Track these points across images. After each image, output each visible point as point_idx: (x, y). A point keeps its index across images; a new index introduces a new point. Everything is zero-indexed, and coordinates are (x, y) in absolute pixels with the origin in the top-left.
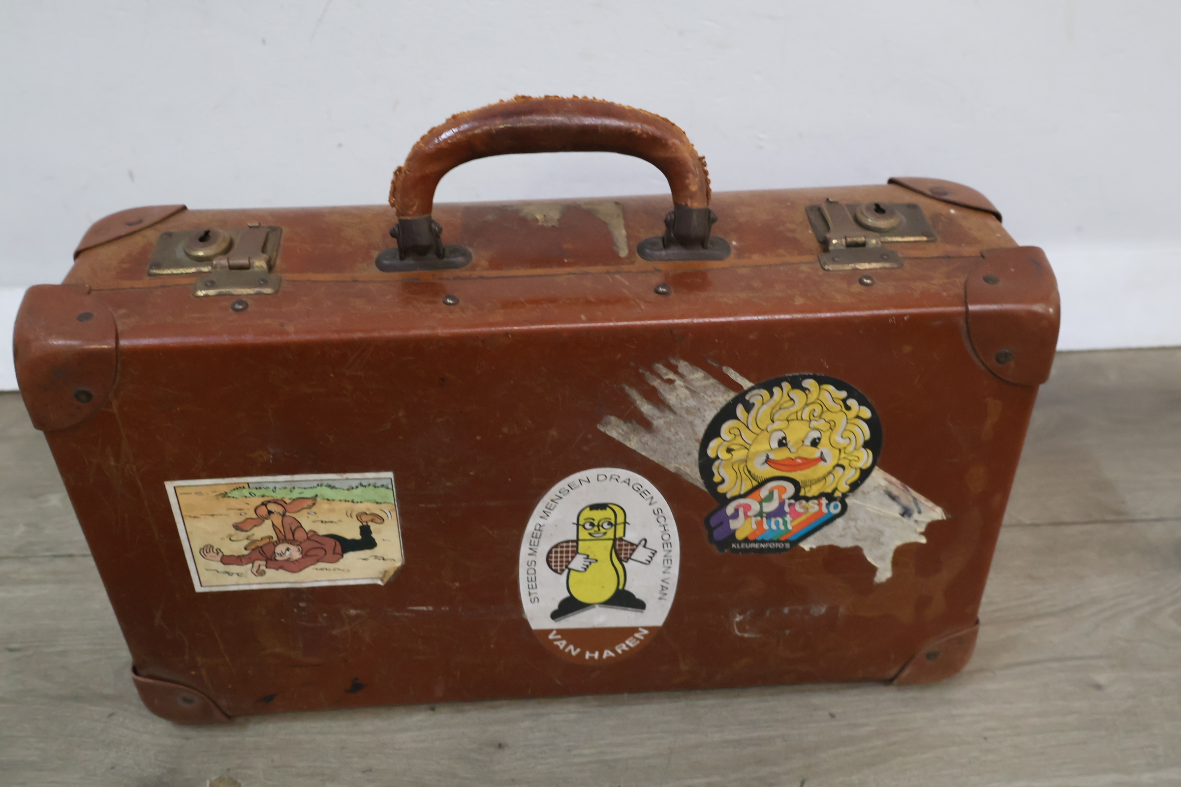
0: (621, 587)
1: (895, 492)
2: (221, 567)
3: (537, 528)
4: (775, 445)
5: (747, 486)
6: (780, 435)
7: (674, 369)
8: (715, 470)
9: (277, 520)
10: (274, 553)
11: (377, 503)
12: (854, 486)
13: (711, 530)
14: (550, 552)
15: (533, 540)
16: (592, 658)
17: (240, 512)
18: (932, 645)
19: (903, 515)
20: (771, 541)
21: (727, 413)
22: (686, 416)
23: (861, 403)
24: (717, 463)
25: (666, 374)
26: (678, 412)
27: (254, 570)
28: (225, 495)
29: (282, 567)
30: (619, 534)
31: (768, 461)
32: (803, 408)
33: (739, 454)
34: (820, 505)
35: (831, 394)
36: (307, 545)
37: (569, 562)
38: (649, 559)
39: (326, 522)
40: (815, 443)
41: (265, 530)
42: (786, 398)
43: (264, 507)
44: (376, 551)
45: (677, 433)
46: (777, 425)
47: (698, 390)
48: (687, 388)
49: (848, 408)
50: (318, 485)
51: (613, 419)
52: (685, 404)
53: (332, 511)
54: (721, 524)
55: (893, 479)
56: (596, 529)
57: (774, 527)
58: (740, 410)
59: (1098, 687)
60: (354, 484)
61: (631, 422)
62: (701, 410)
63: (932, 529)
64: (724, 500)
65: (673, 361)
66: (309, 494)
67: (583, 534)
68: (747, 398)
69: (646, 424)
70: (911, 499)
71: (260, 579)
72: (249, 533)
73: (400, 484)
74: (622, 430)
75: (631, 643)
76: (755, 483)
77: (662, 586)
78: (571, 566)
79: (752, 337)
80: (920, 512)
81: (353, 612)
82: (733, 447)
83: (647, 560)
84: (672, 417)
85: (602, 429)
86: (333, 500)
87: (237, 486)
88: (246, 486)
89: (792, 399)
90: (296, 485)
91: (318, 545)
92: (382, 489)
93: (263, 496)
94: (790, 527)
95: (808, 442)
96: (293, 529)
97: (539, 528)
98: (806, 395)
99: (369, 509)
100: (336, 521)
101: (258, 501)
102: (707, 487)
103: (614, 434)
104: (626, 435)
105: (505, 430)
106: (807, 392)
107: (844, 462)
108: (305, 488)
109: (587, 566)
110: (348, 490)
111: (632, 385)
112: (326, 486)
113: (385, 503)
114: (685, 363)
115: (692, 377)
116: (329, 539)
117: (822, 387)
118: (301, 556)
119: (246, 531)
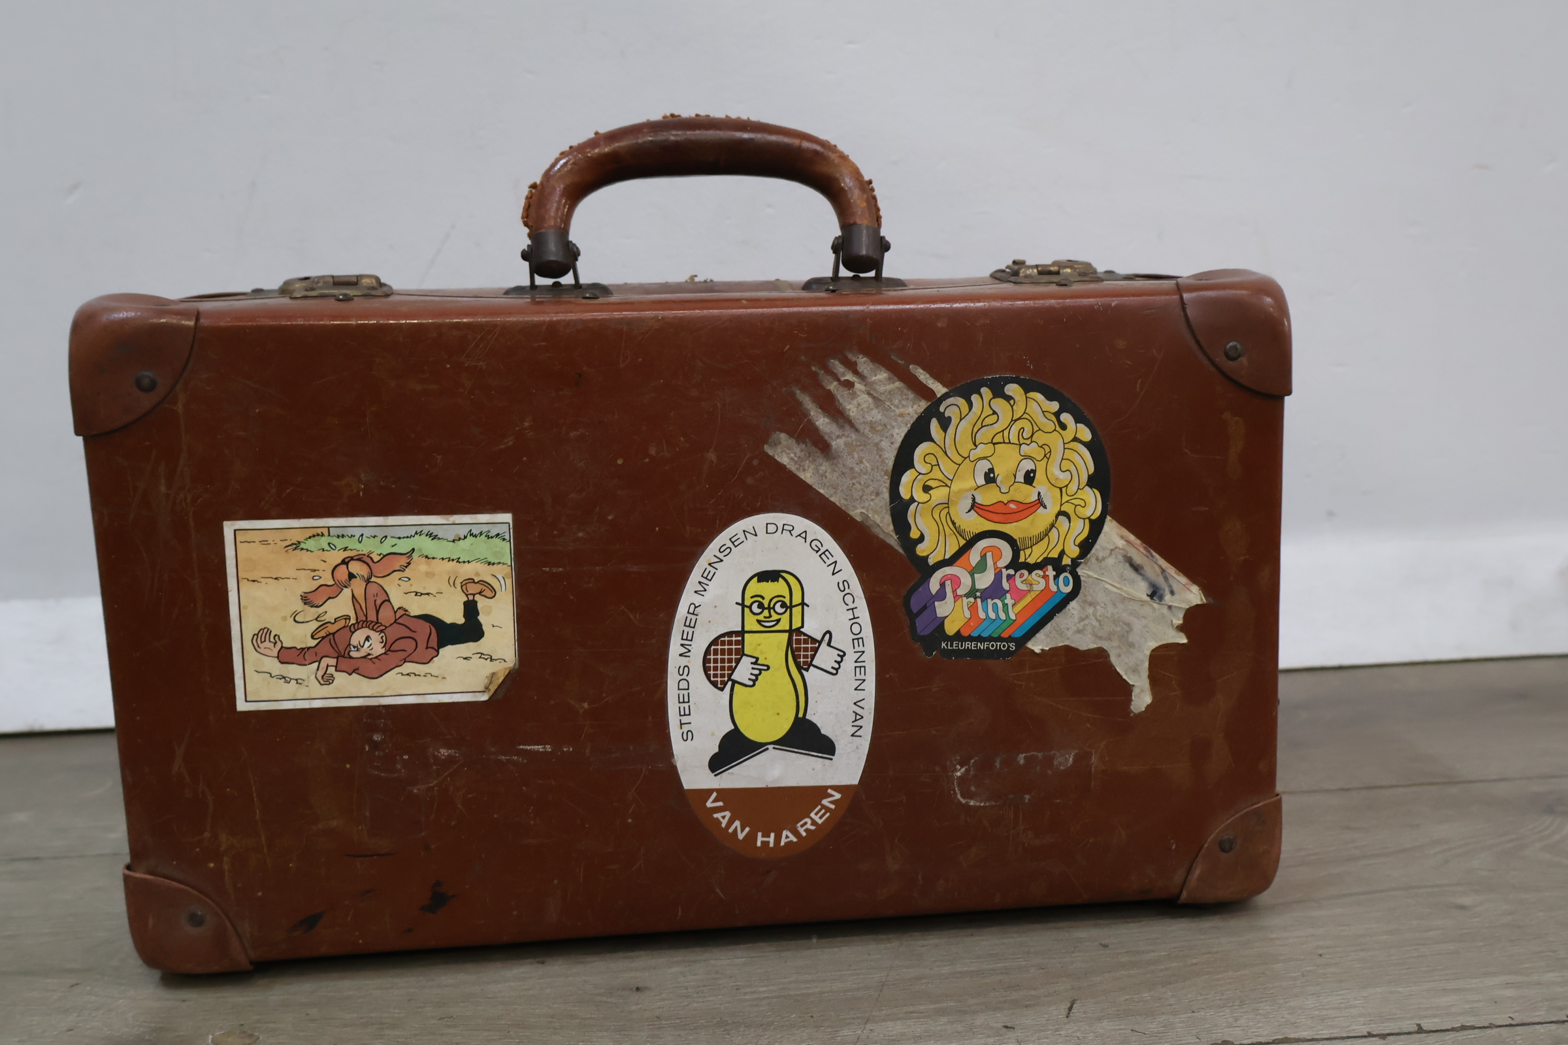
0: (801, 715)
1: (1138, 559)
3: (691, 611)
4: (981, 481)
5: (952, 549)
6: (985, 466)
7: (852, 367)
8: (910, 520)
9: (358, 586)
10: (349, 645)
11: (489, 564)
13: (913, 617)
14: (707, 652)
15: (687, 629)
16: (765, 844)
17: (314, 574)
19: (1152, 596)
20: (990, 639)
22: (870, 435)
23: (1077, 419)
24: (913, 507)
25: (844, 375)
26: (861, 428)
27: (320, 673)
28: (296, 546)
29: (355, 671)
30: (796, 624)
31: (974, 506)
32: (1010, 426)
33: (939, 494)
34: (1045, 577)
35: (1040, 406)
36: (394, 631)
37: (733, 670)
38: (836, 666)
39: (422, 594)
40: (1029, 478)
41: (340, 607)
42: (988, 411)
43: (345, 566)
44: (483, 645)
45: (861, 462)
46: (982, 450)
47: (883, 398)
48: (869, 394)
49: (1063, 427)
50: (416, 533)
51: (783, 436)
52: (869, 418)
53: (430, 575)
54: (925, 608)
55: (1132, 537)
56: (766, 613)
57: (992, 615)
58: (934, 425)
59: (1462, 907)
60: (463, 531)
61: (805, 442)
62: (888, 426)
63: (1193, 619)
64: (926, 569)
65: (851, 356)
66: (403, 547)
67: (751, 623)
68: (942, 409)
69: (822, 446)
70: (1159, 570)
71: (327, 690)
72: (321, 610)
73: (520, 530)
74: (795, 454)
75: (817, 817)
76: (963, 542)
77: (856, 714)
78: (735, 676)
79: (939, 325)
80: (1172, 593)
82: (930, 483)
83: (832, 668)
84: (854, 436)
85: (770, 453)
86: (433, 558)
87: (315, 531)
88: (325, 531)
89: (994, 413)
90: (390, 532)
91: (408, 633)
92: (497, 541)
93: (345, 549)
94: (1013, 617)
95: (1020, 478)
96: (378, 603)
97: (694, 610)
98: (1012, 407)
99: (477, 574)
100: (434, 593)
101: (339, 556)
102: (903, 547)
103: (784, 460)
104: (799, 462)
105: (652, 451)
106: (1012, 402)
107: (1067, 508)
108: (399, 538)
109: (757, 676)
110: (454, 541)
111: (804, 389)
112: (427, 535)
113: (499, 563)
114: (865, 359)
115: (874, 378)
116: (422, 622)
117: (1028, 395)
118: (383, 651)
119: (317, 607)
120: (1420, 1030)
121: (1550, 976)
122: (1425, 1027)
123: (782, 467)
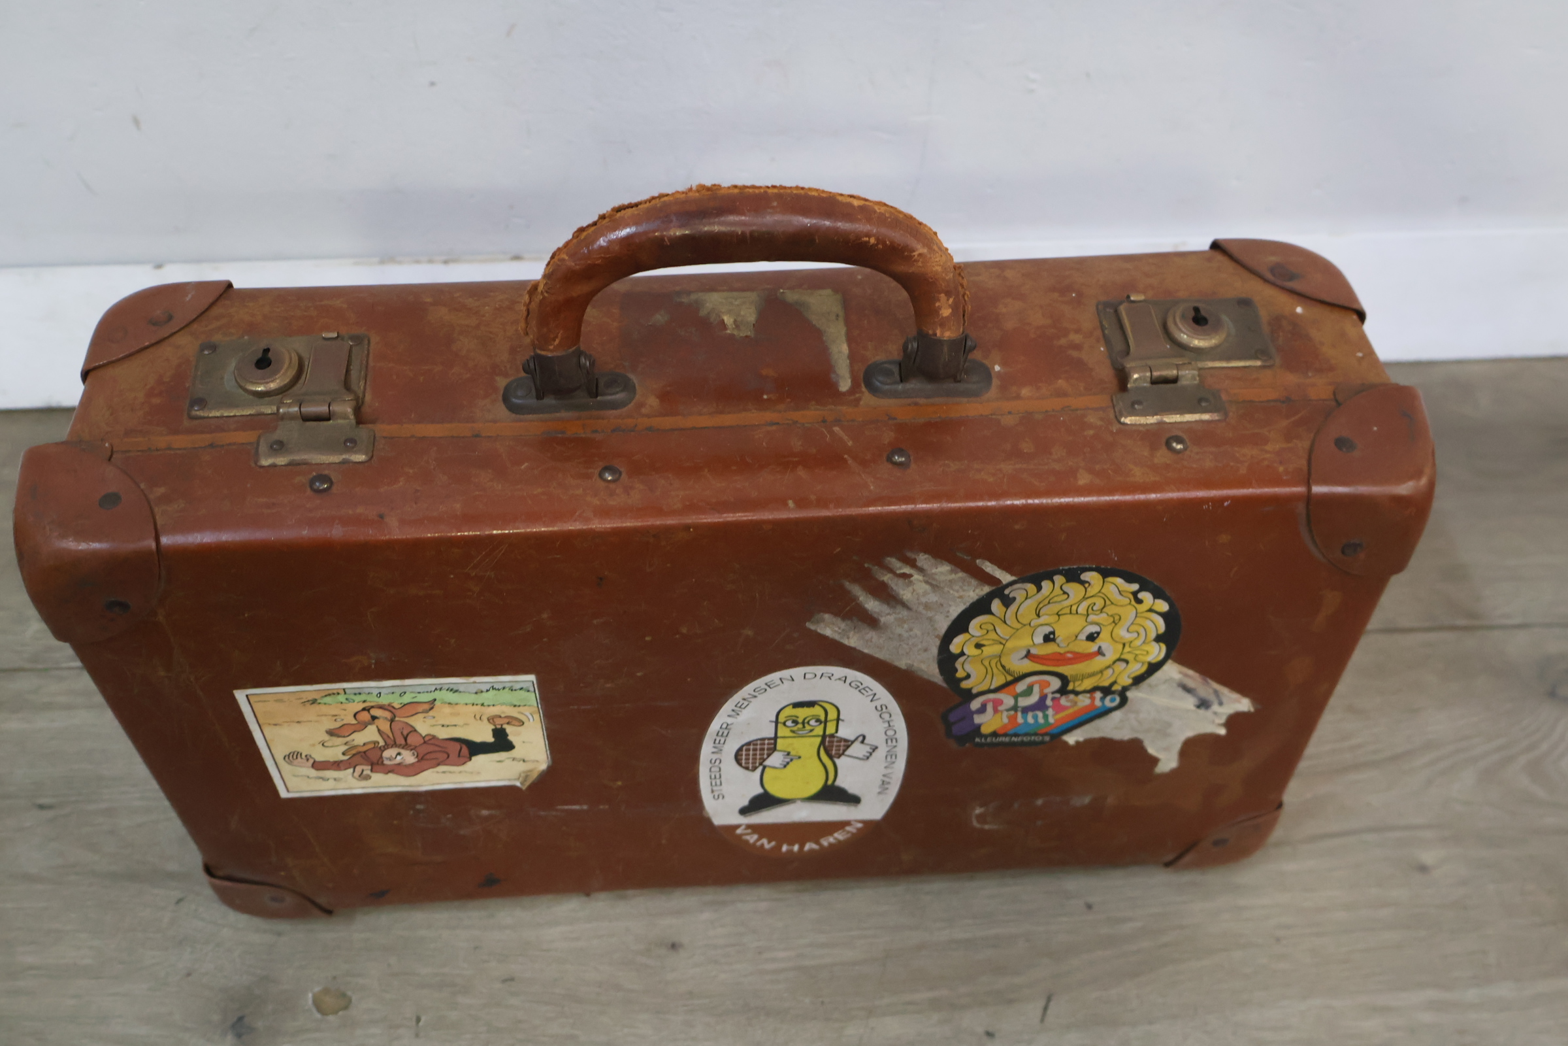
0: (830, 782)
1: (1190, 684)
2: (313, 773)
3: (724, 727)
4: (1039, 639)
5: (999, 680)
6: (1047, 630)
7: (912, 563)
8: (958, 666)
9: (385, 727)
10: (382, 757)
11: (515, 706)
12: (1138, 680)
13: (948, 726)
14: (740, 749)
15: (719, 738)
16: (790, 851)
17: (335, 718)
18: (1222, 832)
19: (1198, 707)
20: (1026, 734)
22: (924, 612)
23: (1156, 596)
24: (962, 659)
25: (900, 568)
26: (914, 607)
27: (357, 774)
28: (314, 701)
29: (389, 772)
30: (831, 729)
31: (1028, 656)
32: (1080, 602)
33: (990, 650)
34: (1092, 698)
35: (1117, 587)
36: (424, 750)
37: (764, 760)
38: (868, 755)
39: (448, 726)
40: (1092, 638)
42: (1057, 591)
43: (366, 712)
45: (911, 630)
46: (1042, 620)
47: (942, 584)
48: (927, 582)
49: (1139, 601)
50: (436, 689)
51: (827, 616)
52: (923, 600)
53: (456, 714)
54: (963, 719)
55: (1191, 672)
56: (800, 726)
57: (1031, 721)
58: (996, 605)
59: (1423, 869)
60: (484, 688)
61: (851, 619)
62: (944, 605)
63: (1234, 721)
64: (969, 695)
65: (910, 555)
66: (424, 698)
67: (784, 732)
68: (1006, 592)
69: (872, 622)
70: (1211, 691)
71: (364, 783)
72: (348, 739)
73: (545, 687)
74: (840, 628)
75: (839, 836)
76: (1010, 678)
77: (883, 781)
78: (767, 763)
80: (1220, 704)
81: (485, 812)
82: (984, 642)
83: (864, 756)
84: (905, 613)
85: (813, 627)
86: (457, 704)
87: (330, 692)
88: (342, 692)
89: (1065, 593)
90: (408, 690)
91: (438, 749)
92: (522, 692)
93: (364, 701)
94: (1052, 721)
95: (1083, 636)
96: (405, 733)
97: (726, 726)
98: (1086, 589)
99: (503, 712)
100: (460, 724)
102: (947, 683)
103: (828, 632)
104: (844, 633)
105: (684, 630)
106: (1087, 585)
107: (1128, 657)
108: (419, 693)
109: (788, 763)
110: (476, 693)
111: (854, 580)
112: (447, 690)
113: (525, 705)
114: (926, 556)
115: (934, 571)
116: (452, 743)
117: (1106, 580)
118: (416, 760)
119: (344, 737)
123: (825, 638)
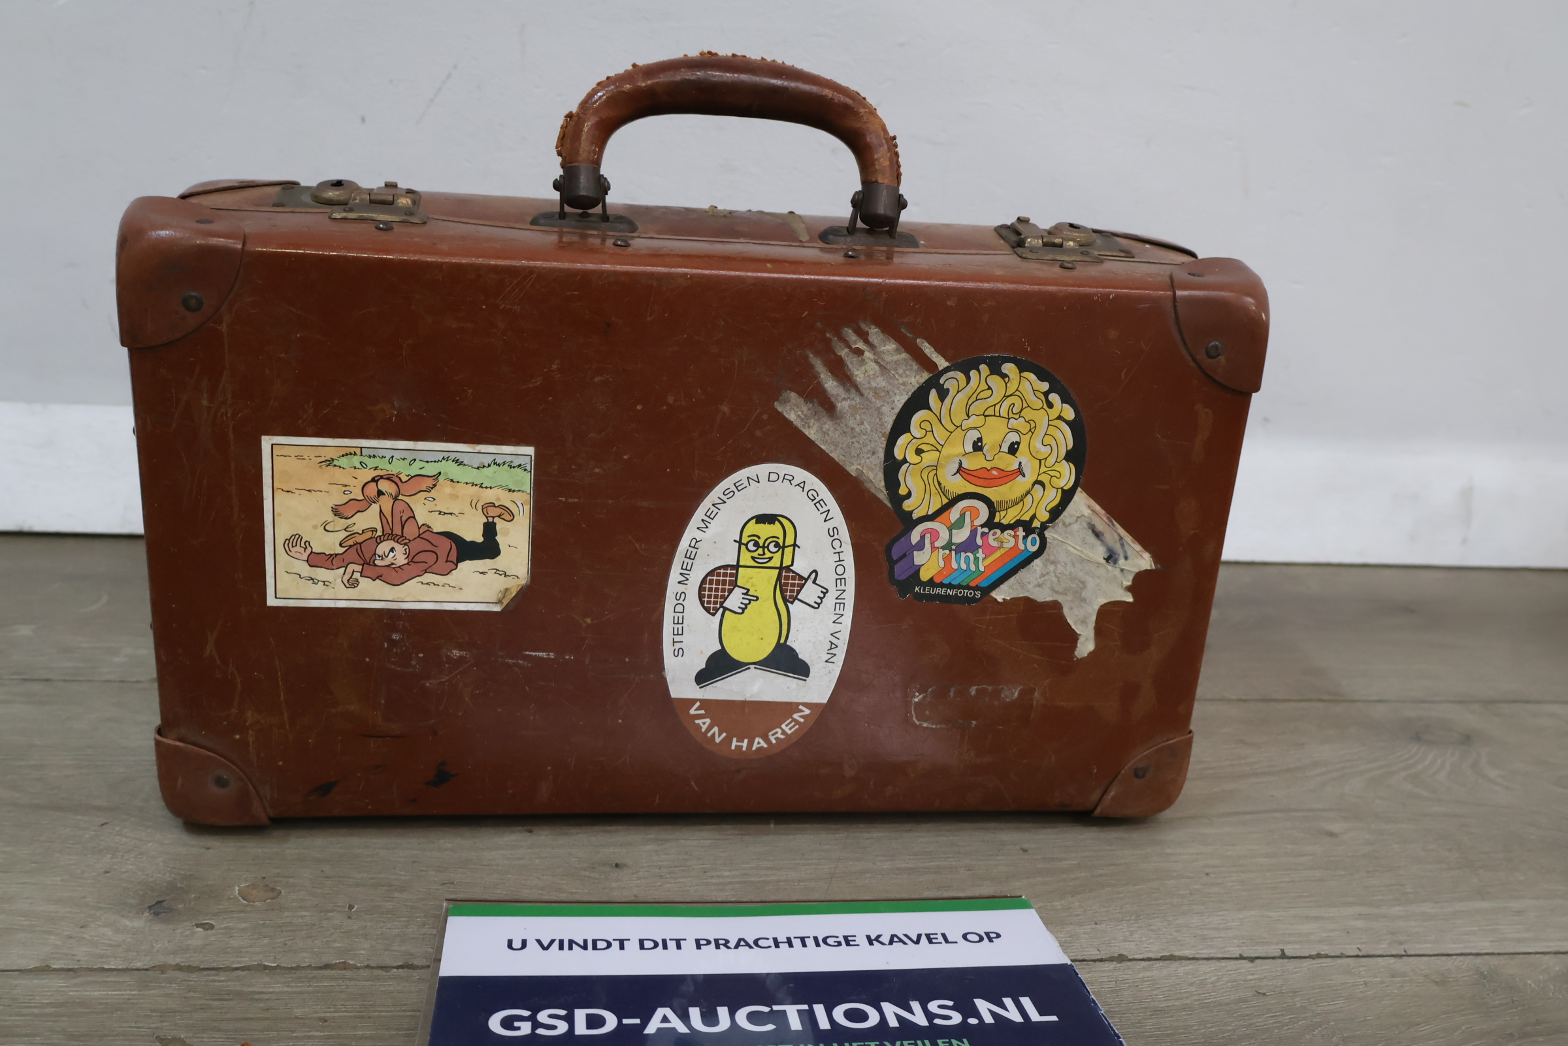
0: (782, 641)
1: (1100, 526)
2: (306, 570)
3: (693, 545)
4: (969, 448)
5: (936, 505)
6: (974, 435)
7: (864, 336)
8: (901, 478)
9: (386, 503)
10: (375, 554)
11: (510, 490)
12: (1056, 513)
13: (892, 563)
14: (704, 581)
15: (687, 560)
16: (739, 748)
17: (345, 489)
18: (1139, 757)
19: (1107, 560)
20: (959, 586)
21: (918, 401)
22: (874, 400)
23: (1064, 400)
24: (904, 467)
25: (855, 343)
26: (866, 393)
27: (346, 577)
28: (330, 462)
29: (379, 577)
30: (787, 562)
31: (960, 470)
32: (1002, 401)
33: (929, 458)
34: (1016, 537)
35: (1031, 385)
36: (420, 545)
37: (725, 598)
38: (819, 601)
39: (445, 513)
40: (1013, 449)
41: (368, 520)
42: (983, 386)
43: (375, 484)
44: (499, 562)
45: (862, 423)
46: (974, 421)
47: (889, 367)
48: (877, 362)
49: (1050, 405)
50: (444, 458)
51: (793, 395)
52: (874, 384)
53: (454, 497)
54: (904, 556)
55: (1098, 508)
56: (760, 551)
57: (964, 566)
58: (933, 396)
60: (487, 460)
61: (812, 402)
62: (891, 393)
63: (1141, 582)
64: (909, 522)
65: (864, 326)
66: (431, 470)
67: (746, 559)
68: (942, 381)
69: (828, 407)
70: (1117, 537)
71: (351, 593)
72: (349, 522)
73: (541, 464)
74: (802, 412)
75: (788, 728)
76: (945, 501)
77: (832, 643)
78: (726, 604)
79: (949, 303)
80: (1126, 558)
81: (456, 653)
82: (922, 447)
83: (815, 602)
84: (858, 400)
85: (780, 409)
86: (458, 482)
87: (348, 450)
88: (358, 451)
89: (989, 388)
90: (419, 455)
91: (430, 548)
92: (519, 471)
93: (376, 468)
94: (982, 569)
95: (1005, 448)
96: (404, 519)
97: (695, 544)
98: (1006, 384)
99: (498, 499)
100: (456, 512)
101: (369, 475)
102: (891, 502)
103: (792, 416)
104: (805, 419)
105: (670, 400)
106: (1007, 379)
107: (1043, 478)
108: (427, 462)
109: (746, 605)
110: (478, 468)
111: (817, 353)
112: (453, 461)
113: (519, 491)
114: (877, 330)
115: (883, 348)
116: (444, 539)
117: (1023, 374)
118: (406, 561)
119: (346, 518)
120: (1283, 956)
121: (1397, 910)
122: (1288, 953)
123: (789, 423)
